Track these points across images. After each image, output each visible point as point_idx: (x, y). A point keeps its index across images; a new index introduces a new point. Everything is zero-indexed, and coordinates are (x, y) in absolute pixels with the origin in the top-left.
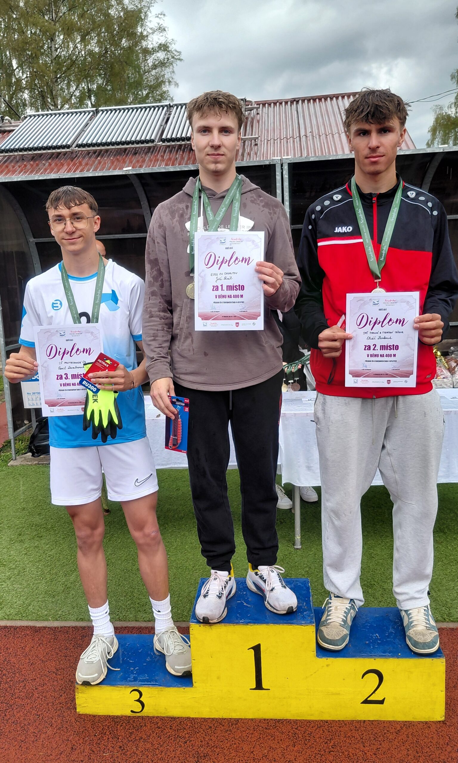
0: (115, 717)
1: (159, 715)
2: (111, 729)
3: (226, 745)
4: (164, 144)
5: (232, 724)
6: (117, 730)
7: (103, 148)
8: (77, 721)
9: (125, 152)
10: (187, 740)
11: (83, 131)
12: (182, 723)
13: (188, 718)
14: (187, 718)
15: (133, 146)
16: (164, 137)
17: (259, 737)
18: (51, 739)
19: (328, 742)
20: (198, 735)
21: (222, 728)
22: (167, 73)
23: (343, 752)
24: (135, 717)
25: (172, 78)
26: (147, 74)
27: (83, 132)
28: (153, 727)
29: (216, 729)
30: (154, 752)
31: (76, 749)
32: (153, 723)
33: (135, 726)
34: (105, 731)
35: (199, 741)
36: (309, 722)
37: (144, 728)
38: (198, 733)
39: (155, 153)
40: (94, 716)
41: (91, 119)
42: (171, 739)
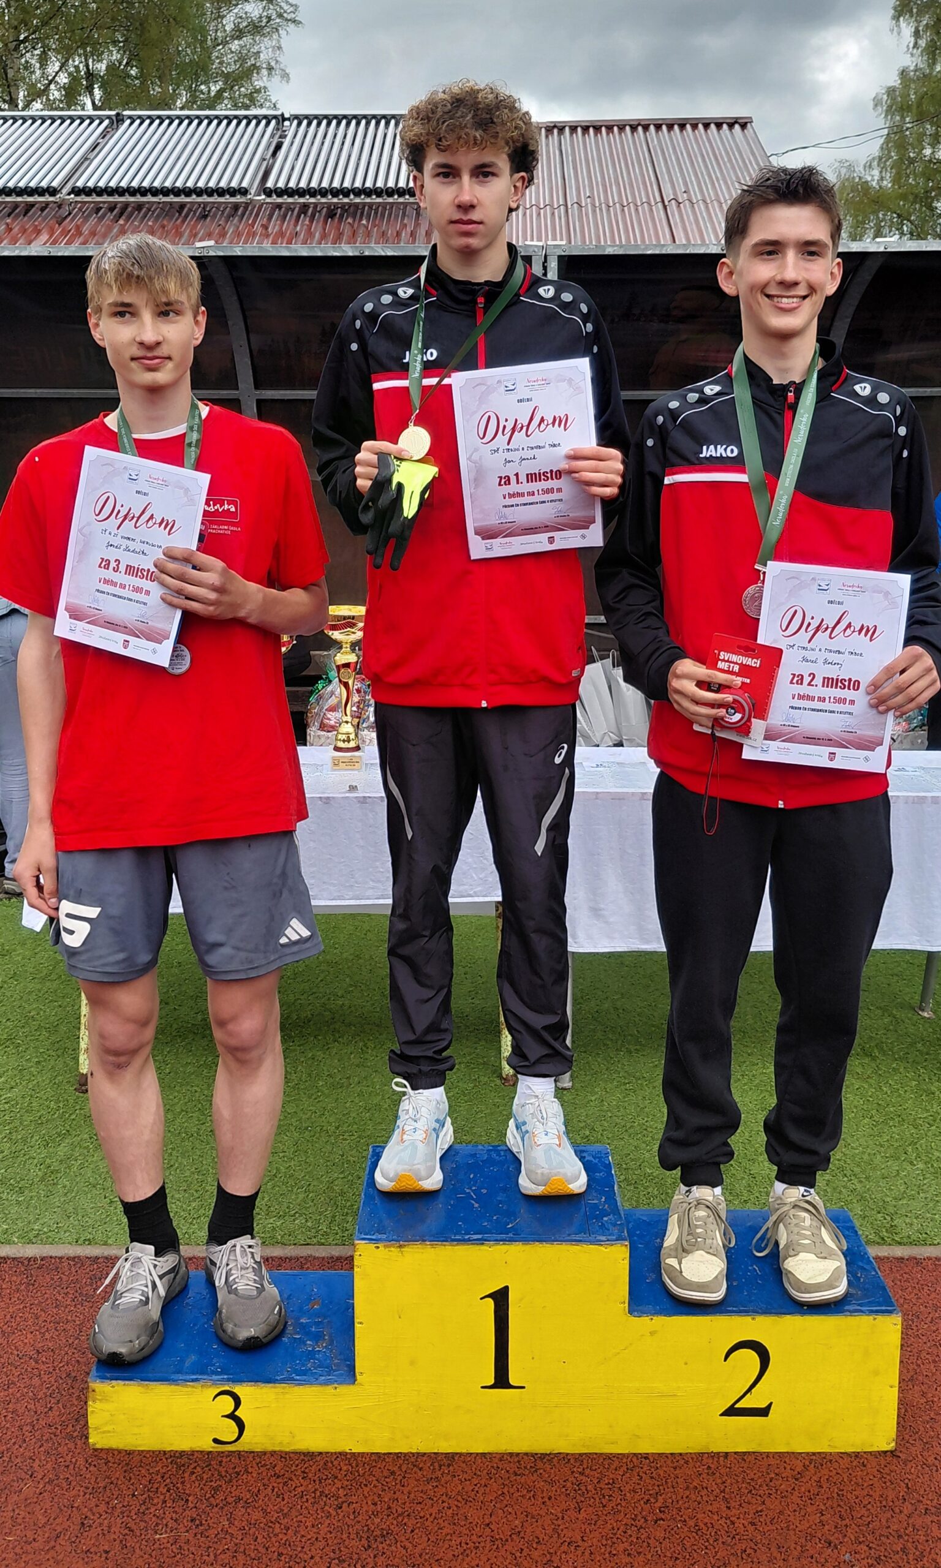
0: (177, 1455)
1: (277, 1449)
2: (168, 1481)
3: (431, 1510)
4: (269, 200)
5: (440, 1466)
6: (183, 1483)
7: (132, 199)
8: (90, 1464)
9: (180, 213)
10: (343, 1502)
11: (86, 159)
12: (330, 1465)
13: (342, 1455)
14: (340, 1453)
15: (200, 200)
16: (270, 184)
17: (500, 1493)
18: (32, 1505)
19: (652, 1500)
20: (366, 1490)
21: (420, 1473)
22: (265, 48)
23: (685, 1521)
24: (222, 1452)
25: (277, 62)
26: (221, 47)
27: (87, 163)
28: (264, 1474)
29: (404, 1477)
30: (271, 1530)
31: (90, 1526)
32: (265, 1465)
33: (224, 1474)
34: (156, 1485)
35: (370, 1503)
36: (610, 1457)
37: (245, 1476)
38: (366, 1485)
39: (248, 219)
40: (129, 1453)
41: (103, 135)
42: (307, 1501)
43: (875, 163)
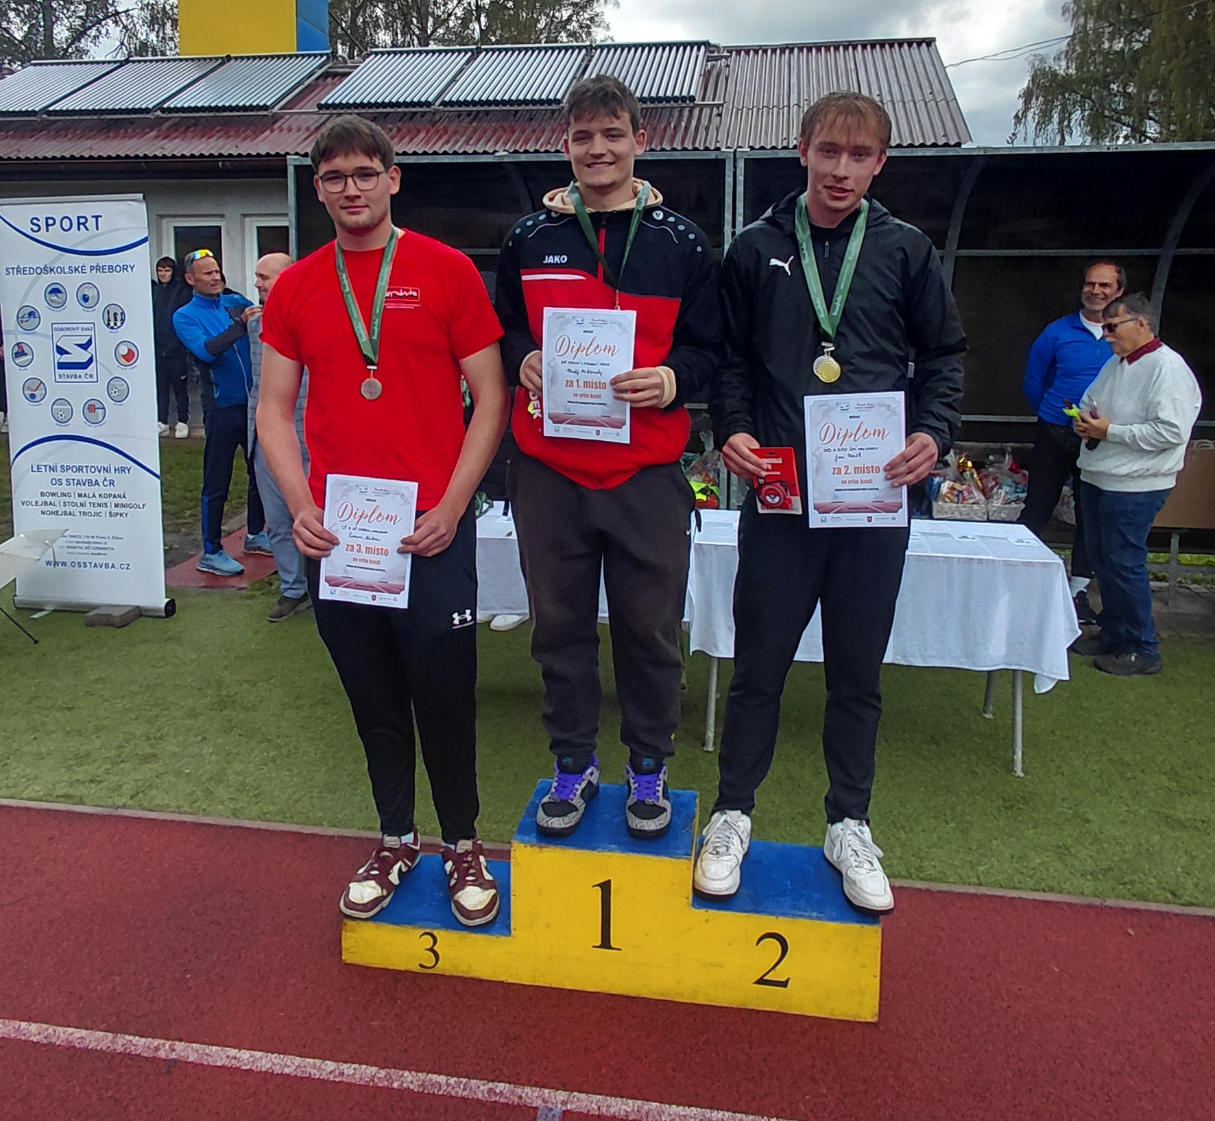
0: (396, 972)
1: (459, 975)
8: (341, 973)
13: (501, 983)
24: (425, 973)
27: (454, 83)
32: (450, 985)
36: (677, 1004)
40: (366, 968)
41: (467, 62)
43: (1063, 56)
